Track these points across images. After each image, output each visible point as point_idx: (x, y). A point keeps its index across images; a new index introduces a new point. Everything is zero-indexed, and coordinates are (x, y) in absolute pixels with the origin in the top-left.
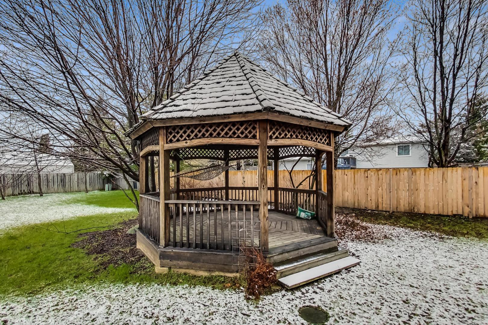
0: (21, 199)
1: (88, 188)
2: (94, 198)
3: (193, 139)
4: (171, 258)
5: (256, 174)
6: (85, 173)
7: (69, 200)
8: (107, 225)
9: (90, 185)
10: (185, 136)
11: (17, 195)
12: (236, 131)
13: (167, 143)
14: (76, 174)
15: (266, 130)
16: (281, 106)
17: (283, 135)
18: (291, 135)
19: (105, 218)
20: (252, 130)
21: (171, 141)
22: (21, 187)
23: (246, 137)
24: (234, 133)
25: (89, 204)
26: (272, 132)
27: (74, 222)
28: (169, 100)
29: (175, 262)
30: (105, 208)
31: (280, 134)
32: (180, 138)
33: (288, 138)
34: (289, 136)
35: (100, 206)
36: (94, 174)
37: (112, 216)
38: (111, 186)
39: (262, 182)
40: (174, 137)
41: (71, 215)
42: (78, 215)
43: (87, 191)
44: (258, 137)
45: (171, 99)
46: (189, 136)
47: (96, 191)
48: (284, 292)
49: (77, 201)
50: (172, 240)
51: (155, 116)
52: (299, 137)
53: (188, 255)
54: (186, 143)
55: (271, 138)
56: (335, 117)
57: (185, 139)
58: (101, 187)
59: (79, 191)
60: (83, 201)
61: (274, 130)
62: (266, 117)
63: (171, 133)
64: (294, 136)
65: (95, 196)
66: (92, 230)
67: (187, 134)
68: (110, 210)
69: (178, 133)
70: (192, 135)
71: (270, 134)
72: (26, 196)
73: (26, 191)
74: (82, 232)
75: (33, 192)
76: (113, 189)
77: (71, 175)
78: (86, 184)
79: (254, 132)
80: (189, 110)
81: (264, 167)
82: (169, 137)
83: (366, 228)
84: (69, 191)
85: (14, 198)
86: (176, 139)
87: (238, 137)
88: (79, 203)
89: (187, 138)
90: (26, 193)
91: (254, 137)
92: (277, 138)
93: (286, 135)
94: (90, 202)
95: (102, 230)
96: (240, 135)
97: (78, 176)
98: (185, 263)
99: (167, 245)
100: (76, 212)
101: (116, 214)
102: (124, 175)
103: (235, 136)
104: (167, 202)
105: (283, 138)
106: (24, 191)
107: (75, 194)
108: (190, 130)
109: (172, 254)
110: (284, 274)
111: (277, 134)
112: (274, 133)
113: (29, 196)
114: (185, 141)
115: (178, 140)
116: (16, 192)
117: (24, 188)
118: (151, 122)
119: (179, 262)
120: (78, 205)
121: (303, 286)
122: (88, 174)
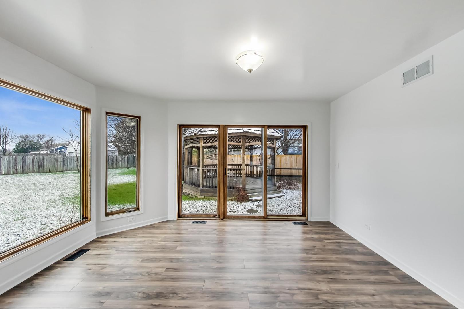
3: (214, 142)
4: (205, 192)
5: (240, 157)
10: (211, 141)
12: (233, 139)
13: (203, 144)
15: (245, 139)
16: (251, 130)
17: (252, 141)
18: (256, 141)
20: (239, 139)
21: (205, 143)
23: (237, 142)
24: (232, 140)
26: (247, 140)
29: (207, 194)
31: (251, 141)
32: (209, 142)
33: (255, 142)
34: (255, 141)
39: (243, 160)
40: (207, 141)
43: (128, 168)
44: (242, 142)
46: (213, 141)
48: (251, 202)
50: (205, 185)
51: (200, 133)
52: (259, 141)
53: (213, 190)
54: (212, 144)
55: (247, 142)
56: (276, 132)
57: (211, 142)
59: (122, 168)
61: (248, 139)
62: (245, 135)
63: (205, 140)
64: (257, 141)
67: (212, 140)
69: (208, 139)
70: (214, 141)
71: (246, 141)
78: (127, 163)
79: (240, 140)
80: (214, 131)
81: (244, 154)
83: (296, 185)
86: (207, 142)
87: (234, 142)
89: (212, 142)
91: (240, 142)
92: (250, 142)
93: (253, 141)
96: (234, 141)
98: (211, 194)
99: (203, 187)
103: (232, 141)
104: (203, 168)
105: (252, 142)
107: (119, 169)
108: (213, 139)
109: (206, 190)
110: (251, 196)
111: (250, 141)
112: (248, 140)
115: (208, 143)
118: (198, 136)
119: (208, 194)
121: (259, 200)
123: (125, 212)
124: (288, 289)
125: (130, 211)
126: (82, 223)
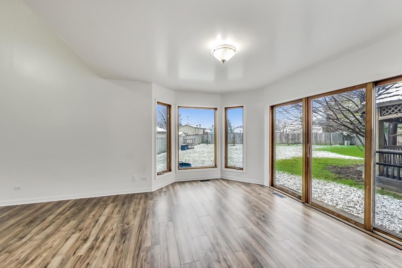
0: (296, 146)
1: (332, 143)
2: (336, 149)
6: (330, 133)
7: (320, 149)
8: (344, 164)
9: (333, 141)
10: (396, 111)
11: (293, 144)
13: (381, 116)
14: (324, 134)
19: (343, 160)
21: (384, 115)
22: (295, 140)
25: (332, 152)
27: (323, 160)
28: (384, 90)
29: (386, 186)
30: (343, 155)
32: (392, 112)
35: (340, 154)
36: (336, 134)
37: (348, 160)
38: (349, 142)
40: (387, 112)
41: (321, 156)
42: (325, 157)
43: (331, 145)
45: (385, 89)
47: (338, 145)
49: (324, 150)
50: (385, 173)
57: (396, 113)
58: (342, 142)
59: (326, 144)
60: (328, 150)
63: (384, 110)
65: (337, 148)
66: (334, 165)
67: (398, 109)
68: (347, 157)
69: (390, 109)
72: (298, 145)
73: (297, 142)
74: (328, 164)
75: (300, 143)
76: (351, 144)
77: (321, 134)
78: (330, 140)
80: (399, 95)
82: (383, 112)
84: (319, 143)
85: (292, 145)
88: (326, 151)
90: (297, 143)
94: (332, 151)
95: (340, 166)
97: (325, 135)
100: (324, 155)
101: (352, 160)
102: (357, 135)
106: (296, 142)
107: (323, 146)
109: (384, 180)
113: (299, 145)
114: (396, 114)
115: (390, 114)
116: (293, 142)
117: (297, 141)
119: (390, 186)
120: (326, 152)
122: (332, 134)
123: (235, 168)
124: (224, 259)
125: (238, 169)
126: (213, 167)
